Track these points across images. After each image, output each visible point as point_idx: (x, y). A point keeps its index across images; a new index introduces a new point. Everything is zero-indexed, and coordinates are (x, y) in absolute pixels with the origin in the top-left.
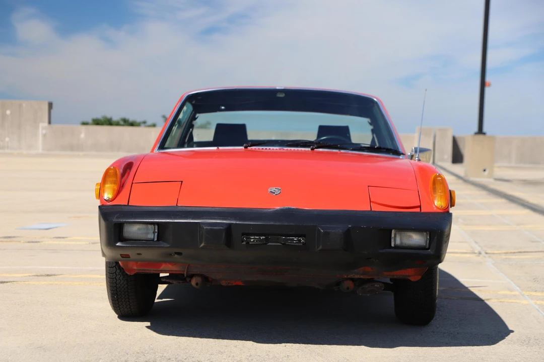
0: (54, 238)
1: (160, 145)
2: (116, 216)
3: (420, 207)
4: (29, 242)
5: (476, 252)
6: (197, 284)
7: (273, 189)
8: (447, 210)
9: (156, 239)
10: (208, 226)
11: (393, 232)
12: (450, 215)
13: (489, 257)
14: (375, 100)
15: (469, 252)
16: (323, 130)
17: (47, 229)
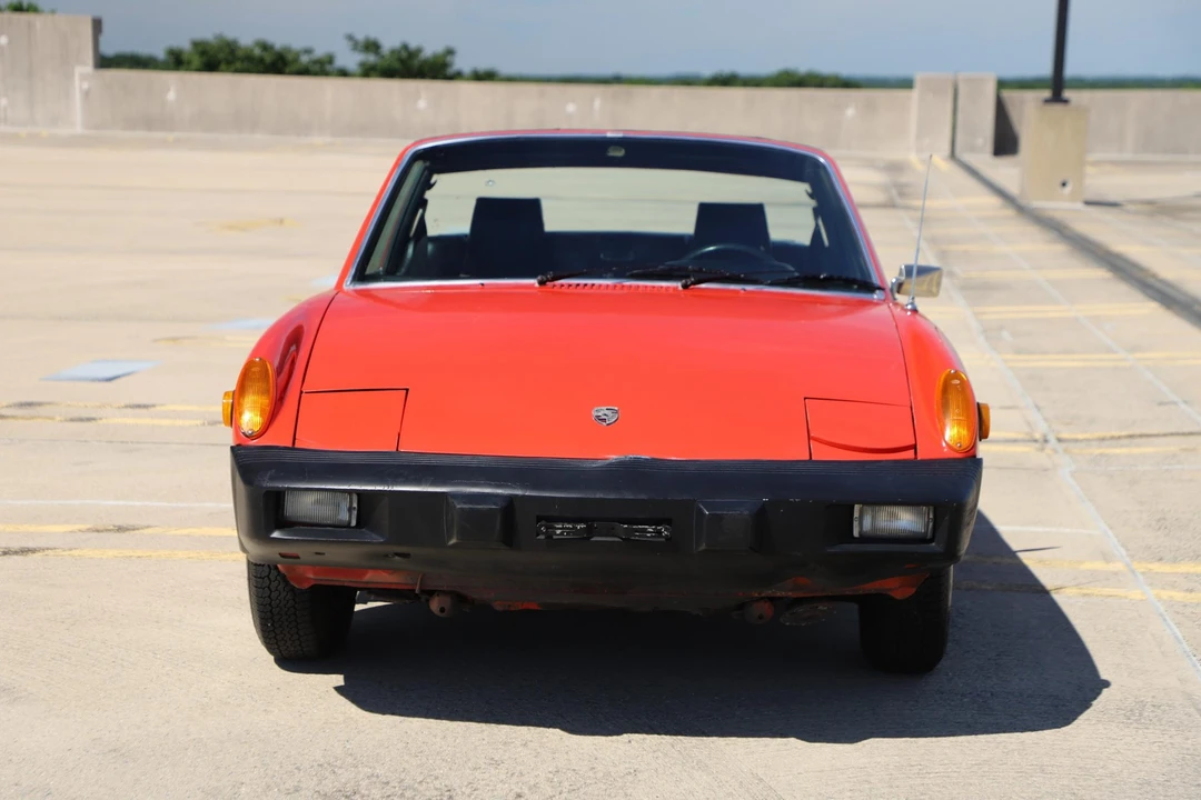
0: (126, 407)
1: (357, 270)
2: (269, 474)
3: (914, 447)
4: (72, 420)
5: (1037, 436)
6: (442, 610)
7: (602, 411)
8: (971, 453)
9: (354, 523)
10: (465, 503)
11: (857, 507)
12: (977, 463)
13: (1066, 451)
14: (822, 160)
15: (1020, 436)
16: (708, 213)
17: (109, 380)
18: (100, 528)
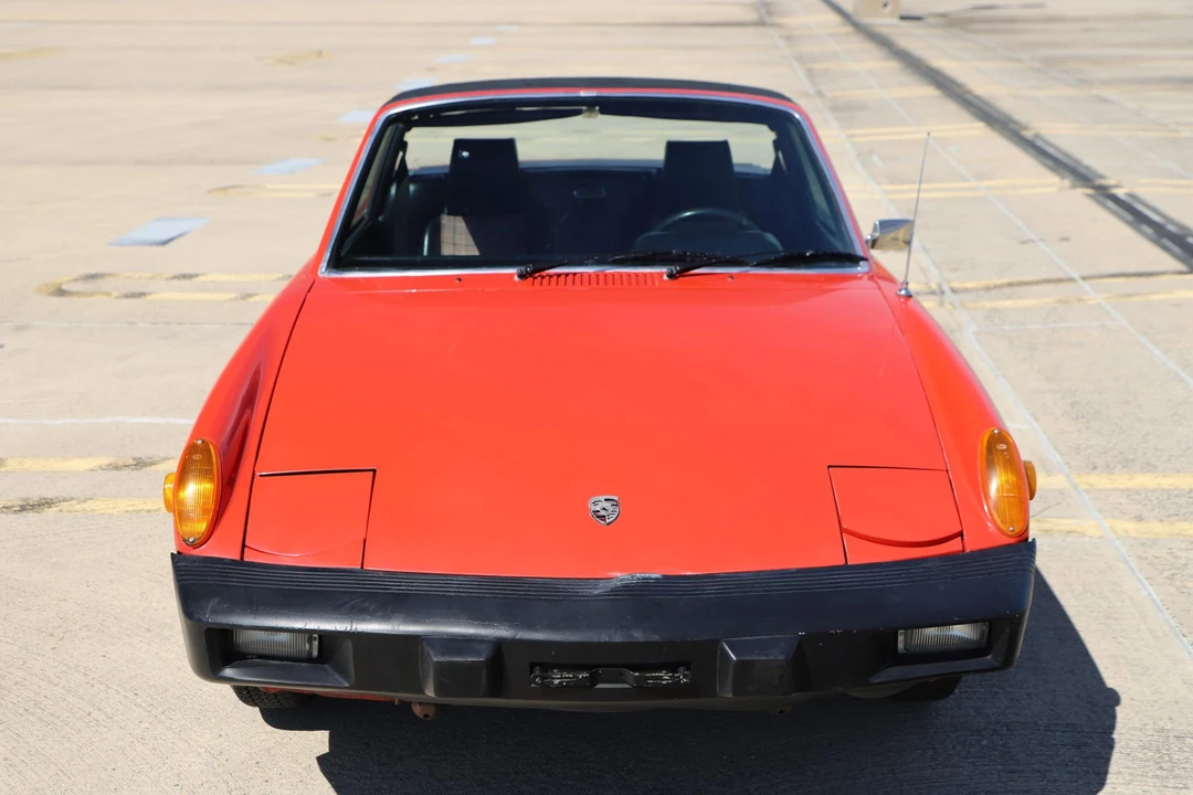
0: (174, 277)
2: (210, 606)
3: (960, 534)
7: (600, 503)
8: (1024, 537)
9: (315, 653)
10: (443, 654)
11: (901, 633)
13: (962, 304)
14: (797, 116)
17: (165, 243)
18: (120, 463)
